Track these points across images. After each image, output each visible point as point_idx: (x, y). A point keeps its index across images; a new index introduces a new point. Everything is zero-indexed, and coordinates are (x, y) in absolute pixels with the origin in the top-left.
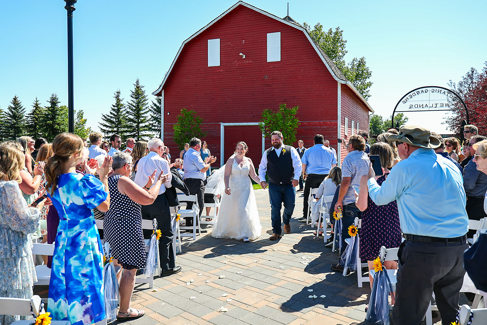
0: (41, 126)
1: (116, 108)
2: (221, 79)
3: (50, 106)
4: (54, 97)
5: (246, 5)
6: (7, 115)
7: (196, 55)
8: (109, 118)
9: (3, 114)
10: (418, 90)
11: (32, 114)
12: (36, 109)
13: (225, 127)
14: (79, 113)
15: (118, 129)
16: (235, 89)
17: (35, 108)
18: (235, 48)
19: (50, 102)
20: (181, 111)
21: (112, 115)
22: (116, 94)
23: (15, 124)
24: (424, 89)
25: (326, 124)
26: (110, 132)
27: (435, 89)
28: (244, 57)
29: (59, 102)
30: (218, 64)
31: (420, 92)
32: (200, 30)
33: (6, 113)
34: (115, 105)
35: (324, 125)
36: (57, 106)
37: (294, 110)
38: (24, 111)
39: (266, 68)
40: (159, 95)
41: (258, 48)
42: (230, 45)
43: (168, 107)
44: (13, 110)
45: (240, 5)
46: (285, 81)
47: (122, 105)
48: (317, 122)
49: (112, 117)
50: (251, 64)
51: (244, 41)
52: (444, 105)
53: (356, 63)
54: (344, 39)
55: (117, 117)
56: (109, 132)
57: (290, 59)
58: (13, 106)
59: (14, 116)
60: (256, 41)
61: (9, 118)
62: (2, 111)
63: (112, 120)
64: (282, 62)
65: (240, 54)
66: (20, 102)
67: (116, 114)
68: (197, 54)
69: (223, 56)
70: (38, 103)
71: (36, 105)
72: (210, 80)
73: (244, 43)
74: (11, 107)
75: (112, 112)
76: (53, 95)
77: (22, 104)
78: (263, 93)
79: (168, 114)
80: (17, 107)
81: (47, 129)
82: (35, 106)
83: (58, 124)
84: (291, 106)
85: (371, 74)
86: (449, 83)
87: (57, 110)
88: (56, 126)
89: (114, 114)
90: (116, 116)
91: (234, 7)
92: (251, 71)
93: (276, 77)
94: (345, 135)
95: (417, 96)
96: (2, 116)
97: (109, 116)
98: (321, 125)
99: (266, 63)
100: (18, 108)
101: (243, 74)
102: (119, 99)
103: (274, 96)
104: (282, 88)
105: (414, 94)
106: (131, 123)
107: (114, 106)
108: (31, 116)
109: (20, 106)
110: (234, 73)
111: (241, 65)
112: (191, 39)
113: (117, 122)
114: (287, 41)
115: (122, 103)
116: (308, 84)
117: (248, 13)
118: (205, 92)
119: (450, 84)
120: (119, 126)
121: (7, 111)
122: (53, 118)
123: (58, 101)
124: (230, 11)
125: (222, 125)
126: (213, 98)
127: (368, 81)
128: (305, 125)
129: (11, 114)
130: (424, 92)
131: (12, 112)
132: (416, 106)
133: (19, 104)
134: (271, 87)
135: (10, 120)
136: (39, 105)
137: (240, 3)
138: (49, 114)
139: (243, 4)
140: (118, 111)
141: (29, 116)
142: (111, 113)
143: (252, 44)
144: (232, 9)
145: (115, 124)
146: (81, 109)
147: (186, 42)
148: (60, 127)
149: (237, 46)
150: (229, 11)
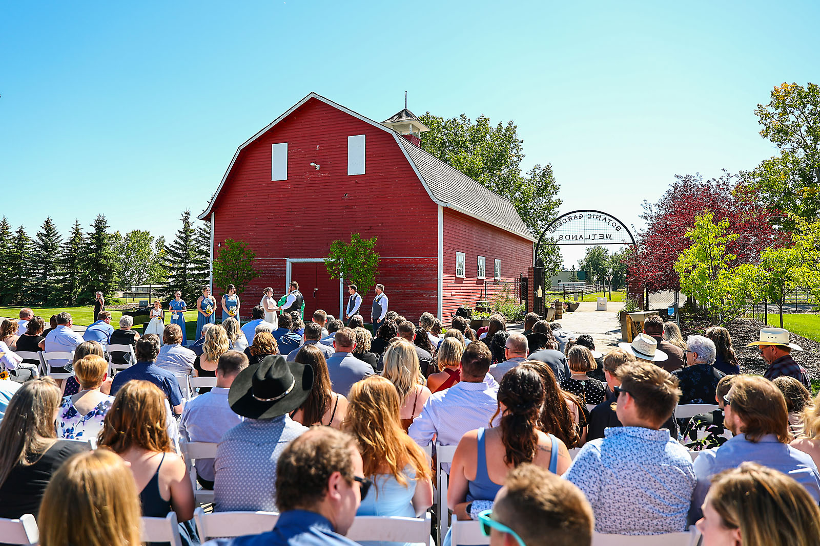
0: (82, 260)
1: (183, 235)
2: (288, 197)
3: (95, 232)
4: (101, 219)
5: (320, 99)
6: (35, 244)
7: (257, 165)
8: (173, 249)
9: (31, 244)
10: (570, 215)
11: (70, 243)
12: (76, 236)
13: (293, 264)
14: (158, 241)
15: (185, 265)
16: (306, 212)
17: (74, 235)
18: (307, 156)
19: (95, 226)
20: (225, 242)
21: (178, 246)
22: (184, 215)
23: (46, 258)
24: (577, 214)
25: (423, 262)
26: (174, 269)
27: (592, 213)
28: (318, 168)
29: (108, 227)
30: (284, 177)
31: (573, 218)
32: (260, 131)
33: (35, 243)
34: (182, 230)
35: (420, 263)
36: (104, 232)
37: (371, 242)
38: (60, 239)
39: (346, 183)
40: (207, 218)
41: (336, 156)
42: (300, 152)
43: (219, 236)
44: (44, 238)
45: (312, 99)
46: (372, 201)
47: (192, 231)
48: (411, 258)
49: (178, 248)
50: (326, 178)
51: (318, 146)
52: (605, 237)
53: (538, 172)
54: (519, 138)
55: (184, 248)
56: (172, 269)
57: (377, 171)
58: (44, 232)
59: (45, 247)
60: (335, 147)
61: (38, 249)
62: (30, 239)
63: (178, 252)
64: (367, 175)
65: (311, 164)
66: (54, 226)
67: (182, 243)
68: (258, 163)
69: (292, 166)
70: (79, 227)
71: (76, 231)
72: (274, 199)
73: (318, 149)
74: (41, 234)
75: (178, 240)
76: (99, 217)
77: (57, 230)
78: (342, 218)
79: (219, 245)
80: (50, 234)
81: (88, 264)
82: (74, 233)
83: (105, 258)
84: (367, 235)
85: (559, 188)
86: (643, 203)
87: (103, 239)
88: (102, 261)
89: (179, 244)
90: (183, 246)
91: (305, 101)
92: (327, 187)
93: (359, 196)
94: (456, 277)
95: (568, 223)
96: (30, 246)
97: (173, 246)
98: (416, 263)
99: (346, 177)
100: (52, 235)
101: (316, 191)
102: (188, 223)
103: (357, 222)
104: (366, 211)
105: (564, 221)
106: (203, 256)
107: (180, 232)
108: (68, 246)
109: (53, 232)
110: (305, 190)
111: (314, 179)
112: (248, 143)
113: (184, 254)
114: (373, 146)
115: (192, 227)
116: (400, 206)
117: (323, 109)
118: (268, 215)
119: (645, 205)
120: (187, 261)
121: (36, 239)
122: (99, 248)
123: (107, 225)
124: (300, 105)
125: (289, 261)
126: (277, 224)
127: (554, 198)
128: (396, 263)
129: (41, 243)
130: (578, 217)
131: (43, 240)
132: (568, 237)
133: (53, 229)
134: (353, 210)
135: (39, 252)
136: (80, 231)
137: (312, 96)
138: (92, 244)
139: (316, 97)
140: (186, 239)
141: (66, 246)
142: (176, 242)
143: (328, 150)
144: (302, 103)
145: (181, 258)
146: (161, 235)
147: (242, 148)
148: (107, 262)
149: (310, 152)
150: (297, 107)
